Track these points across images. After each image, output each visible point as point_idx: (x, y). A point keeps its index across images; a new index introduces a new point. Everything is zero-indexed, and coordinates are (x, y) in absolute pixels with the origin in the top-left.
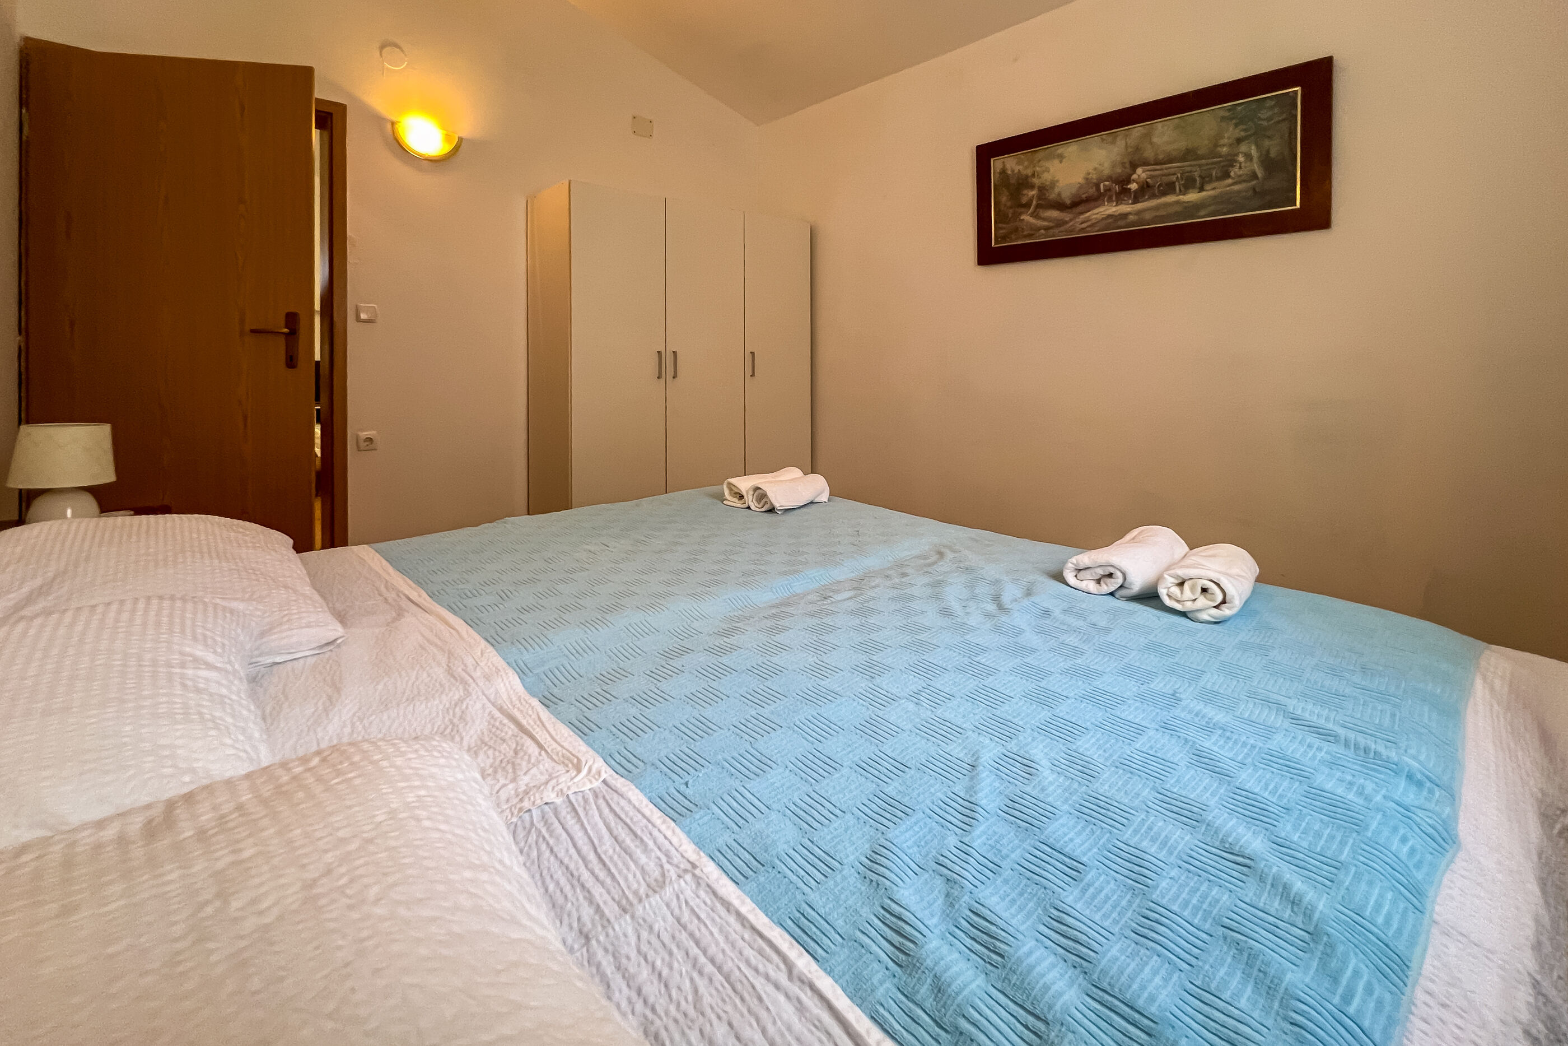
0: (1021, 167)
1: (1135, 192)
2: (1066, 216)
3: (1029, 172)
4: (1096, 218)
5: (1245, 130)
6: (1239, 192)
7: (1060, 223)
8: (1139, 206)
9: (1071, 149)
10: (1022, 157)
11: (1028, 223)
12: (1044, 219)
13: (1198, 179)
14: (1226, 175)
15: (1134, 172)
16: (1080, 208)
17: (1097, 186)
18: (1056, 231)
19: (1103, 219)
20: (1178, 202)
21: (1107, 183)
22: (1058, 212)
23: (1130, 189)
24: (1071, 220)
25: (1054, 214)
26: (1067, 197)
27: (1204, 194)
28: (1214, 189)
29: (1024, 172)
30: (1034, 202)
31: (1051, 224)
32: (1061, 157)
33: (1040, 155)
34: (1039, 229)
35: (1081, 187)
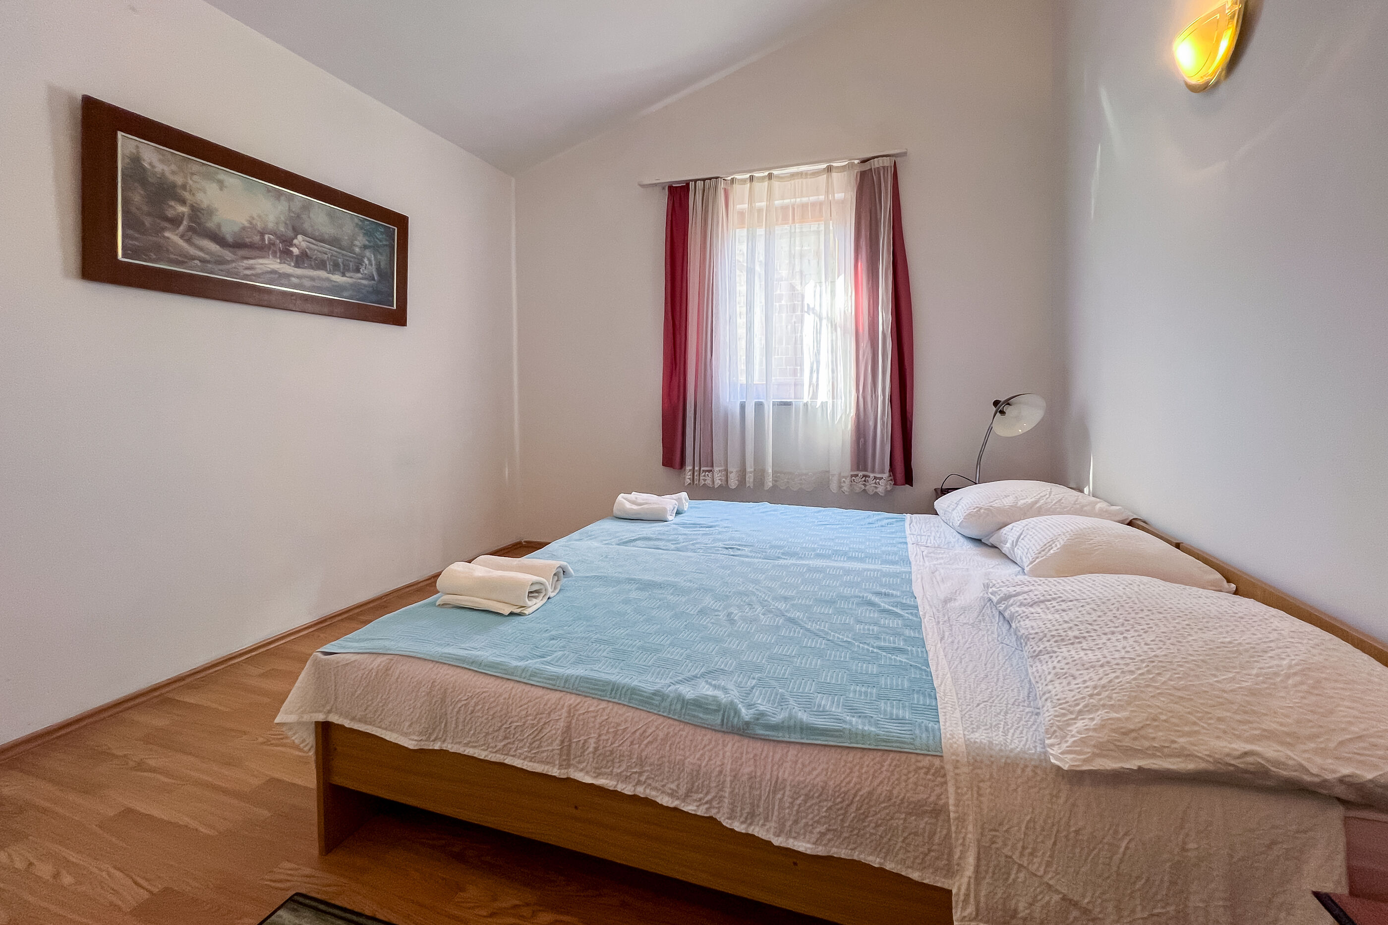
0: (166, 168)
1: (297, 256)
2: (227, 254)
3: (179, 180)
4: (261, 269)
5: (369, 241)
6: (365, 286)
7: (221, 261)
8: (299, 271)
9: (233, 179)
10: (169, 156)
11: (175, 244)
12: (201, 249)
13: (342, 265)
14: (358, 270)
15: (296, 237)
16: (241, 252)
17: (262, 234)
18: (216, 268)
19: (268, 272)
20: (328, 279)
21: (271, 237)
22: (218, 247)
23: (292, 252)
24: (233, 261)
25: (213, 247)
26: (228, 231)
27: (344, 279)
28: (351, 277)
29: (172, 178)
30: (185, 223)
31: (207, 257)
32: (221, 184)
33: (195, 168)
34: (193, 258)
35: (244, 228)
